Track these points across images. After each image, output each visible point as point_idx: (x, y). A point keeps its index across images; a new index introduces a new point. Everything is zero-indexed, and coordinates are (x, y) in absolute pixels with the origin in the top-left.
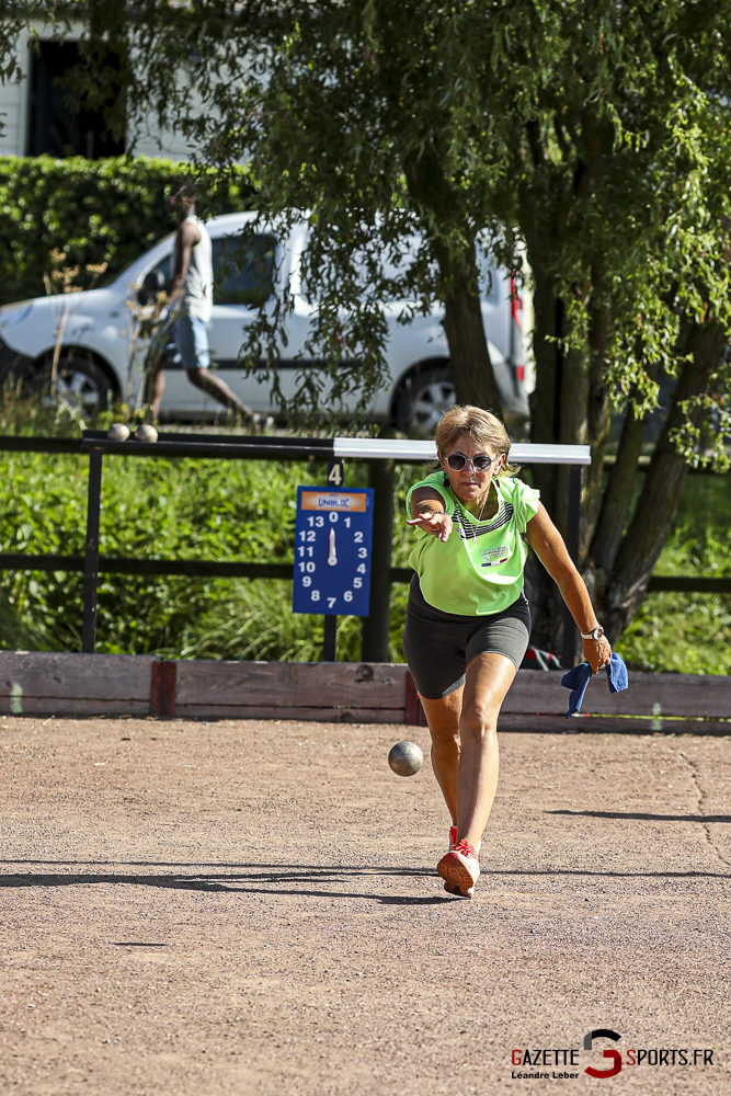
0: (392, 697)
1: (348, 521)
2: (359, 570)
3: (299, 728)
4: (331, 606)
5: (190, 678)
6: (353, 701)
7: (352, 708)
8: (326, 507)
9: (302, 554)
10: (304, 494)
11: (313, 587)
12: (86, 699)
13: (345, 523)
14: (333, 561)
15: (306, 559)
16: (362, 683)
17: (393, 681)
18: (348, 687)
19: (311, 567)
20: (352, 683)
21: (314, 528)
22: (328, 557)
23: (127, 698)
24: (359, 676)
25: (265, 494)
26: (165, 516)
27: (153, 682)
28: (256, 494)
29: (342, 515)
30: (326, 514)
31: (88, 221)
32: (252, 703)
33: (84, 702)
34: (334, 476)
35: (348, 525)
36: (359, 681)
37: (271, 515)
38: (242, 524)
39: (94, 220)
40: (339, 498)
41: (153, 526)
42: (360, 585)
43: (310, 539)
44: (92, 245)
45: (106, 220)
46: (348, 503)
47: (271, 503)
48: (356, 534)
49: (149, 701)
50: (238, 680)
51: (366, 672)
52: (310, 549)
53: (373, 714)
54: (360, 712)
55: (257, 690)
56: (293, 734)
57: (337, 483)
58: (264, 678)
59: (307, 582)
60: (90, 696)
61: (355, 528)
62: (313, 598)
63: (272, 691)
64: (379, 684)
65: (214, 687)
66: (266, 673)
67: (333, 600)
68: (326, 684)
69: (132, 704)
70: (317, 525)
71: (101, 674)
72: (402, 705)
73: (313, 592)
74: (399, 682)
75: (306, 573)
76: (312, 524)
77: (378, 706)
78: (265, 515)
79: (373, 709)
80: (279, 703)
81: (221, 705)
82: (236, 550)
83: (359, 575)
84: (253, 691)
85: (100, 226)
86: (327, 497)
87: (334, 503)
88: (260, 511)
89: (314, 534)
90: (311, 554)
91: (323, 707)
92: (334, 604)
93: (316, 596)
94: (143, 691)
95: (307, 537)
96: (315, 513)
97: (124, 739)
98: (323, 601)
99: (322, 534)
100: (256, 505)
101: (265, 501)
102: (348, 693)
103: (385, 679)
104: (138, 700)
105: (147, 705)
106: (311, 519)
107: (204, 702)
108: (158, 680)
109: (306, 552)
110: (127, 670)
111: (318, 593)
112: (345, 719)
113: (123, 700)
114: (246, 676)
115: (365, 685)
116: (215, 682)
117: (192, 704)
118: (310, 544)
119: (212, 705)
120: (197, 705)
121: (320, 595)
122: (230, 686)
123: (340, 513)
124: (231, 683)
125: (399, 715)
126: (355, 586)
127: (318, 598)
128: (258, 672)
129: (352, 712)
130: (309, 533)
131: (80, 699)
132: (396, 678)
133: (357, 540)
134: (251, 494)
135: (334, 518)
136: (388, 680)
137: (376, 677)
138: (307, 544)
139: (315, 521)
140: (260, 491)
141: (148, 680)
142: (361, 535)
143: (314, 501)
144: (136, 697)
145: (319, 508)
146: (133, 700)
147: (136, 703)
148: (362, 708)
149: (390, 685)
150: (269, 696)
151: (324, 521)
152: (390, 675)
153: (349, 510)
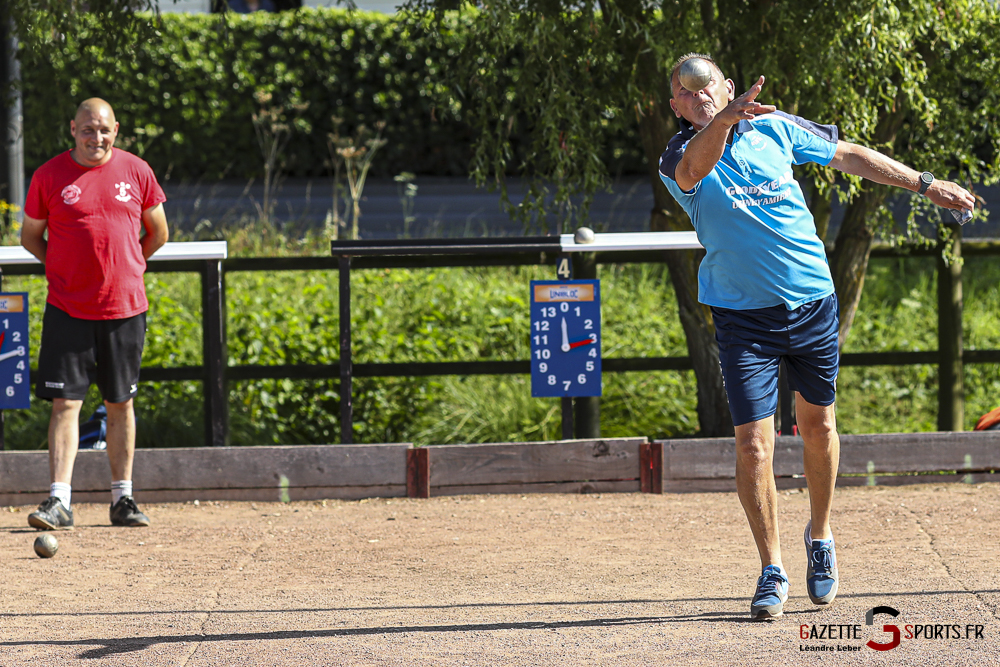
0: (627, 468)
1: (578, 310)
2: (590, 354)
3: (544, 502)
4: (566, 388)
5: (442, 462)
6: (592, 475)
7: (591, 481)
8: (557, 298)
9: (538, 343)
10: (536, 287)
11: (549, 372)
12: (347, 486)
13: (575, 312)
14: (566, 347)
15: (542, 347)
16: (599, 458)
17: (627, 454)
18: (587, 462)
19: (547, 354)
20: (590, 458)
21: (548, 319)
22: (561, 344)
23: (385, 483)
24: (596, 452)
25: (467, 302)
26: (381, 326)
27: (408, 467)
28: (459, 303)
29: (572, 305)
30: (557, 305)
31: (274, 68)
32: (500, 482)
33: (346, 489)
34: (563, 269)
35: (578, 314)
36: (597, 456)
37: (474, 320)
38: (448, 330)
39: (280, 67)
40: (568, 290)
41: (370, 336)
42: (592, 368)
43: (545, 329)
44: (279, 90)
45: (291, 66)
46: (577, 294)
47: (474, 310)
48: (586, 322)
49: (406, 485)
50: (486, 460)
51: (602, 447)
52: (545, 338)
53: (610, 485)
54: (599, 484)
55: (503, 469)
56: (541, 507)
57: (566, 276)
58: (509, 458)
59: (544, 368)
60: (350, 483)
61: (584, 316)
62: (550, 382)
63: (519, 470)
64: (615, 458)
65: (464, 469)
66: (510, 453)
67: (568, 383)
68: (566, 460)
69: (390, 489)
70: (550, 315)
71: (360, 462)
72: (637, 476)
73: (550, 377)
74: (632, 455)
75: (542, 360)
76: (545, 315)
77: (615, 477)
78: (468, 322)
79: (610, 480)
80: (524, 480)
81: (471, 485)
82: (445, 354)
83: (591, 359)
84: (499, 470)
85: (284, 73)
86: (558, 289)
87: (564, 294)
88: (463, 318)
89: (547, 324)
90: (546, 342)
91: (565, 482)
92: (570, 387)
93: (552, 380)
94: (400, 476)
95: (541, 326)
96: (548, 305)
97: (389, 519)
98: (560, 385)
99: (555, 323)
100: (459, 313)
101: (468, 309)
102: (586, 467)
103: (619, 453)
104: (395, 485)
105: (403, 488)
106: (544, 310)
107: (455, 483)
108: (413, 465)
109: (541, 341)
110: (383, 458)
111: (554, 377)
112: (585, 490)
113: (381, 485)
114: (492, 457)
115: (602, 460)
116: (464, 464)
117: (445, 486)
118: (545, 333)
119: (463, 485)
120: (450, 486)
121: (556, 379)
122: (478, 468)
123: (570, 303)
124: (479, 464)
125: (635, 484)
126: (588, 369)
127: (554, 382)
128: (503, 453)
129: (592, 484)
130: (543, 323)
131: (342, 487)
132: (629, 452)
133: (587, 327)
134: (454, 303)
135: (565, 308)
136: (623, 453)
137: (611, 451)
138: (541, 333)
139: (548, 312)
140: (463, 300)
141: (404, 466)
142: (591, 322)
143: (545, 294)
144: (393, 482)
145: (551, 300)
146: (390, 484)
147: (393, 487)
148: (600, 481)
149: (625, 458)
150: (515, 474)
151: (557, 311)
152: (624, 449)
153: (578, 300)
